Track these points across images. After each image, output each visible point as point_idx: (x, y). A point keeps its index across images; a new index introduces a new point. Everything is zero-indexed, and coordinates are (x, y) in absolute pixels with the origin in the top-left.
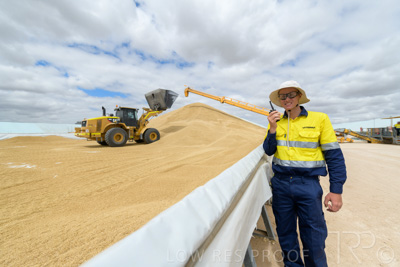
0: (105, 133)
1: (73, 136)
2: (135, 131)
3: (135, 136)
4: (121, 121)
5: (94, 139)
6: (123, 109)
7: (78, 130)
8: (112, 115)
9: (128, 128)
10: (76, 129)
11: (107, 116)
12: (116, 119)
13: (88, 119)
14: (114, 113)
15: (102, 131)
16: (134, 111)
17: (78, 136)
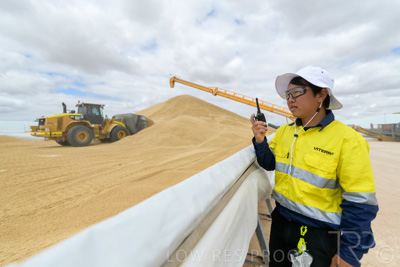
0: (67, 132)
1: (29, 135)
2: (100, 129)
3: (101, 134)
4: (85, 118)
5: (55, 138)
6: (86, 105)
7: (35, 129)
8: (73, 112)
9: (93, 126)
10: (32, 127)
11: (68, 113)
12: (79, 116)
13: (47, 116)
14: (76, 109)
15: (64, 130)
16: (98, 107)
17: (35, 135)
